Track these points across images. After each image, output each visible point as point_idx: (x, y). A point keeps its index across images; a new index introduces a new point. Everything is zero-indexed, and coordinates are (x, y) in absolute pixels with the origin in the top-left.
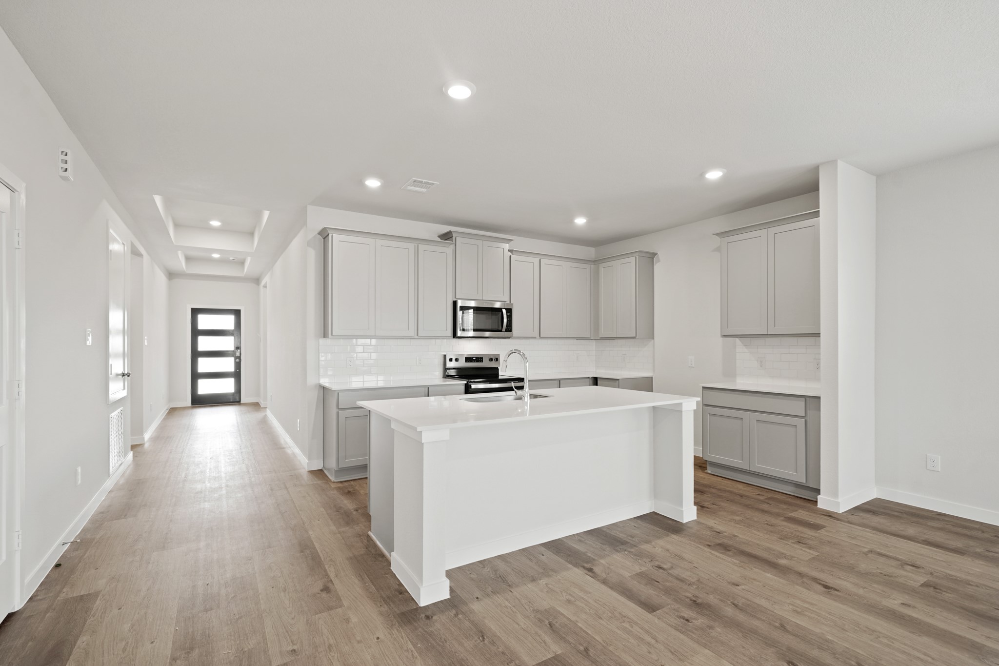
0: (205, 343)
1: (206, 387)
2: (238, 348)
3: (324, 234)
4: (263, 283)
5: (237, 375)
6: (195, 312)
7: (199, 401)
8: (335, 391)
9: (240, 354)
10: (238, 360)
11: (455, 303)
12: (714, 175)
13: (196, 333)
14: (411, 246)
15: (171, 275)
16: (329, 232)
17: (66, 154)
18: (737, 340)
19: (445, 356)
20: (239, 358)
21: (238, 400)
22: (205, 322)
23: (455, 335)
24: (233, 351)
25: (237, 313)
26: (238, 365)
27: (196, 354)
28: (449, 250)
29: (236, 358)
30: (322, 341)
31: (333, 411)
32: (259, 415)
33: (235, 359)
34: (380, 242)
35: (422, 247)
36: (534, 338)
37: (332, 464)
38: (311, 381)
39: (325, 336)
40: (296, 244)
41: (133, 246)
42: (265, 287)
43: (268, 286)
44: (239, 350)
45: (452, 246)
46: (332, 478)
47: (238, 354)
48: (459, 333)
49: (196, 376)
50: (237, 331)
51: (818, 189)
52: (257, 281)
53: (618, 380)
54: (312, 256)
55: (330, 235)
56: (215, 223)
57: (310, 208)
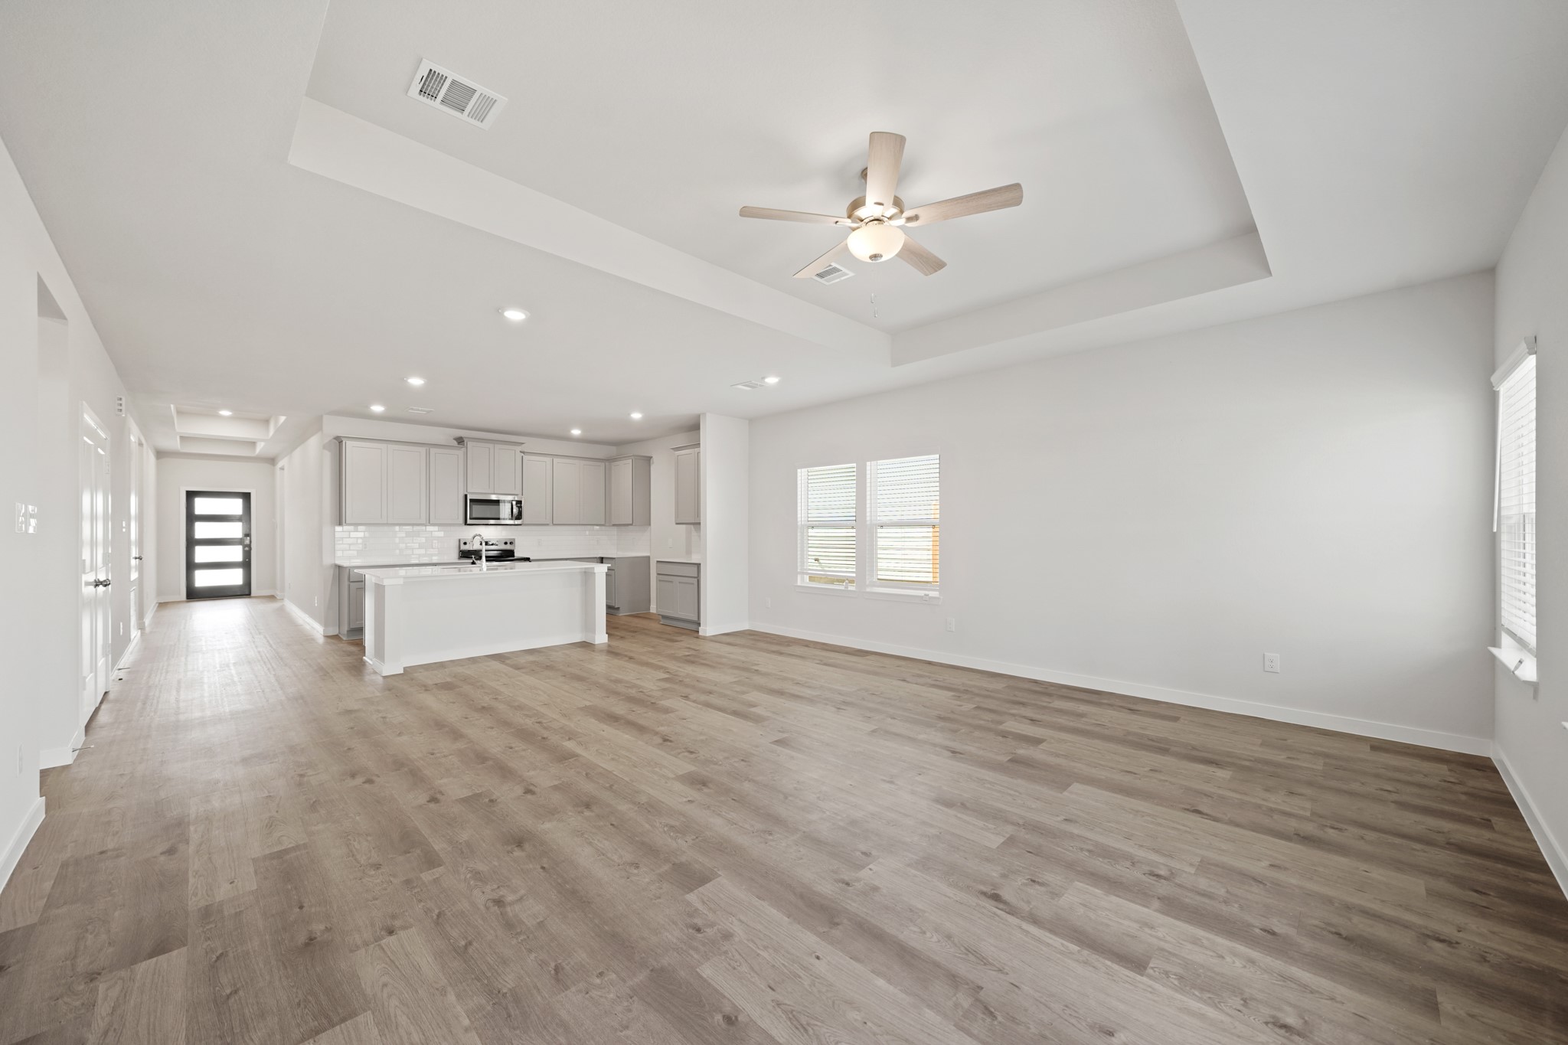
0: (202, 530)
1: (203, 579)
2: (248, 535)
3: (339, 441)
4: (280, 465)
5: (246, 565)
6: (191, 495)
7: (194, 594)
8: (346, 567)
9: (250, 542)
10: (247, 549)
11: (466, 496)
12: (636, 416)
13: (192, 518)
14: (423, 450)
15: (160, 454)
16: (343, 439)
17: (121, 399)
18: (692, 526)
19: (460, 540)
20: (249, 546)
21: (247, 593)
22: (202, 506)
23: (466, 523)
24: (241, 539)
25: (246, 497)
26: (247, 554)
27: (191, 543)
28: (460, 452)
29: (245, 546)
30: (338, 529)
31: (346, 583)
32: (275, 605)
33: (244, 548)
34: (392, 447)
35: (433, 451)
36: (548, 525)
37: (345, 629)
38: (328, 561)
39: (340, 524)
40: (314, 443)
41: (139, 440)
42: (282, 469)
43: (286, 468)
44: (248, 538)
45: (464, 449)
46: (344, 639)
47: (247, 542)
48: (469, 521)
49: (191, 566)
50: (246, 516)
51: (699, 429)
52: (272, 461)
53: (614, 558)
54: (328, 457)
55: (344, 442)
56: (225, 413)
57: (326, 418)
